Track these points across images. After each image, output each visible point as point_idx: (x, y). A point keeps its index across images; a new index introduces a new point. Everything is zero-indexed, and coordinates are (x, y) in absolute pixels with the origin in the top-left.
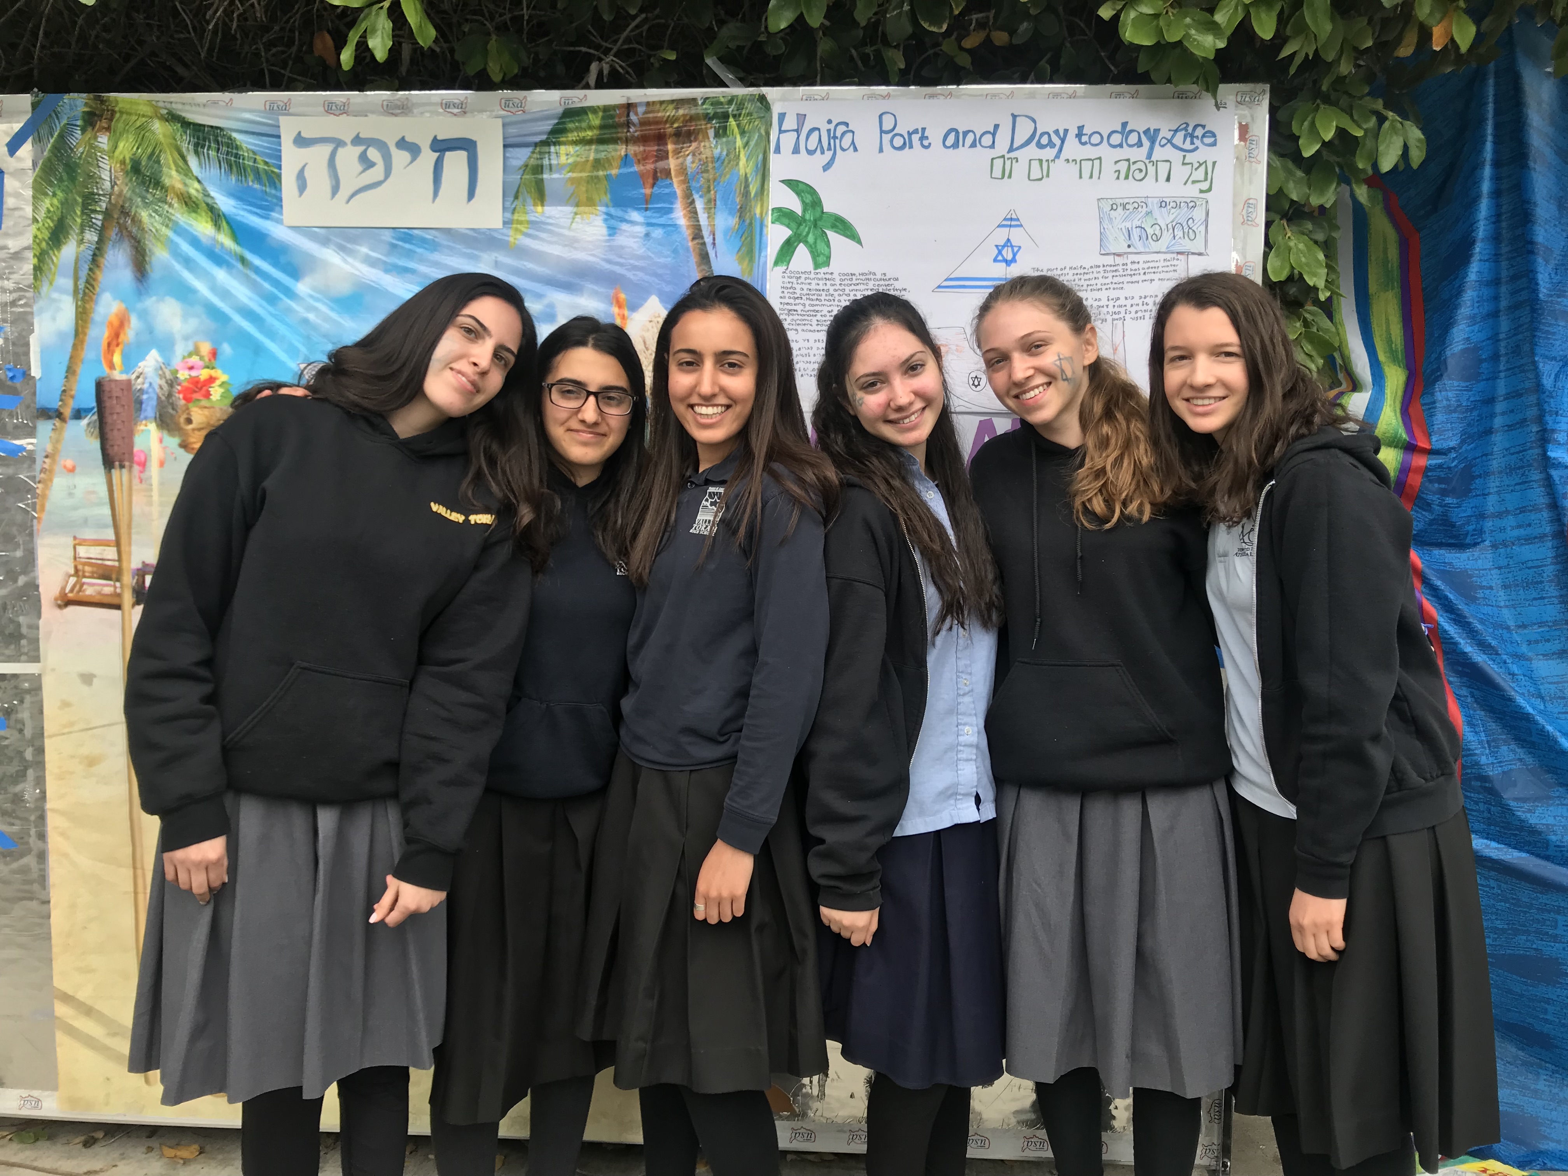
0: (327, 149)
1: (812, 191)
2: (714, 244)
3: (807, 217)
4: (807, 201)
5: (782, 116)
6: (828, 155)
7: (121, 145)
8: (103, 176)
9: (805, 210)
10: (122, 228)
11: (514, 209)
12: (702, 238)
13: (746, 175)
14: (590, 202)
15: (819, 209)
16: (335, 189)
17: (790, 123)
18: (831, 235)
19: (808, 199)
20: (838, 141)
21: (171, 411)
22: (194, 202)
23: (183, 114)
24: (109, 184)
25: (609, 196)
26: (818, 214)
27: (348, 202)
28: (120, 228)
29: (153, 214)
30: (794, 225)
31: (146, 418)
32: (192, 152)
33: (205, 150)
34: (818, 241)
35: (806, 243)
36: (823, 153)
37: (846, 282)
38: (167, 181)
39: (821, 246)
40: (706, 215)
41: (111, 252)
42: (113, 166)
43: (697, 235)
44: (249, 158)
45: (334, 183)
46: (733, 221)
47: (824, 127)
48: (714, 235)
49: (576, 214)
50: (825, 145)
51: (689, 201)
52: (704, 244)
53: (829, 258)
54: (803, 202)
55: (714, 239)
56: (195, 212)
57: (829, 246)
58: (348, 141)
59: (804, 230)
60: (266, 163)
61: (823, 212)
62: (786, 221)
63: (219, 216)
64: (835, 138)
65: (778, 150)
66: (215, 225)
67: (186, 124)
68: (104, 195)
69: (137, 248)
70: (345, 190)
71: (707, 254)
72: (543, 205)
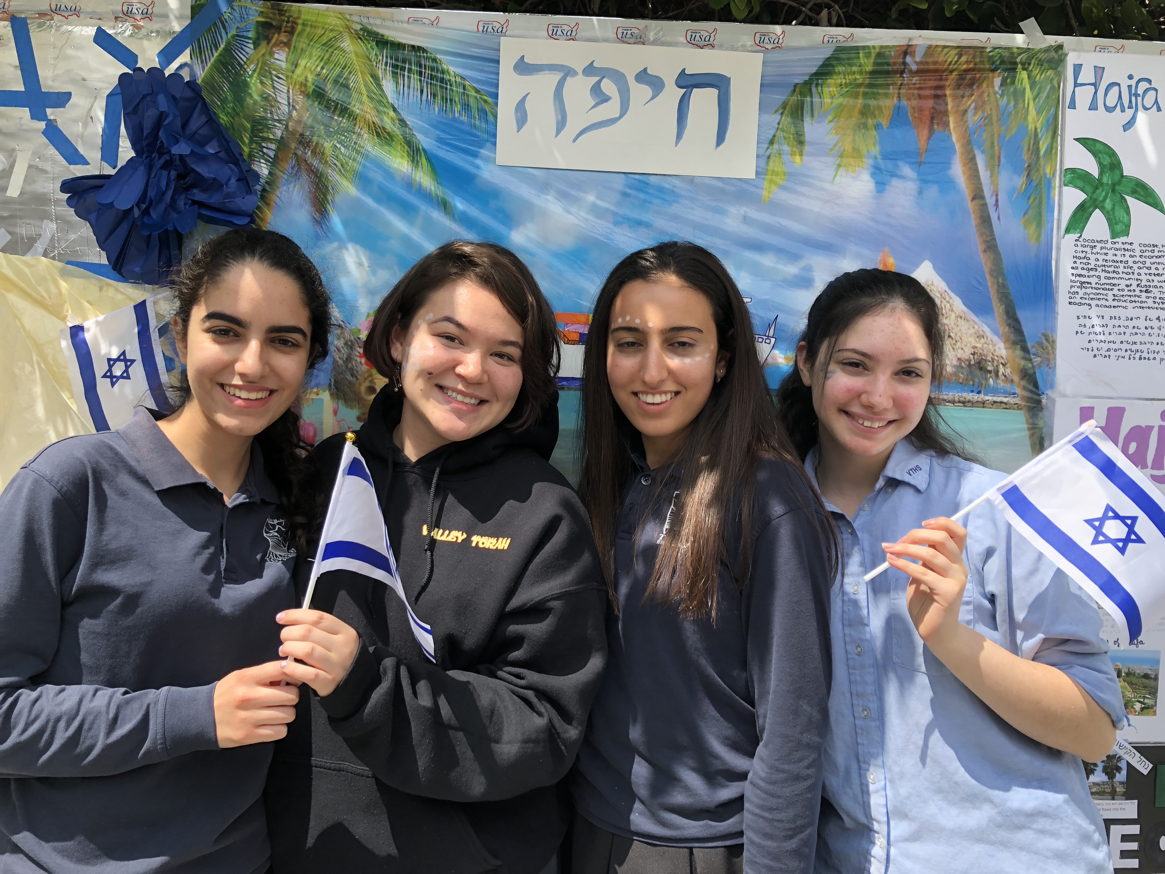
0: (554, 78)
1: (1112, 154)
2: (997, 204)
3: (1105, 180)
4: (1105, 163)
5: (1078, 68)
6: (1129, 113)
7: (302, 63)
8: (279, 99)
9: (1101, 173)
10: (300, 161)
11: (769, 157)
12: (983, 198)
13: (1036, 129)
14: (857, 153)
15: (1117, 172)
16: (561, 125)
17: (1087, 76)
18: (1130, 200)
19: (1107, 161)
20: (1139, 99)
21: (349, 377)
22: (389, 134)
23: (381, 31)
24: (286, 109)
25: (878, 148)
26: (1117, 178)
27: (575, 140)
28: (297, 160)
29: (339, 146)
30: (1089, 189)
31: (317, 385)
32: (389, 76)
33: (406, 73)
34: (1117, 208)
35: (1102, 209)
36: (1123, 111)
37: (1147, 254)
38: (356, 109)
39: (1120, 213)
40: (988, 173)
41: (285, 188)
42: (291, 87)
43: (978, 195)
44: (458, 85)
45: (560, 117)
46: (1020, 181)
47: (1125, 83)
48: (997, 195)
49: (839, 166)
50: (1126, 104)
51: (971, 156)
52: (985, 205)
53: (1128, 226)
54: (1100, 164)
55: (997, 200)
56: (390, 145)
57: (1128, 213)
58: (580, 71)
59: (1100, 194)
60: (477, 91)
61: (1122, 176)
62: (1080, 184)
63: (418, 150)
64: (1137, 95)
65: (1073, 105)
66: (413, 161)
67: (382, 42)
68: (279, 121)
69: (317, 185)
70: (572, 127)
71: (989, 216)
72: (801, 154)
